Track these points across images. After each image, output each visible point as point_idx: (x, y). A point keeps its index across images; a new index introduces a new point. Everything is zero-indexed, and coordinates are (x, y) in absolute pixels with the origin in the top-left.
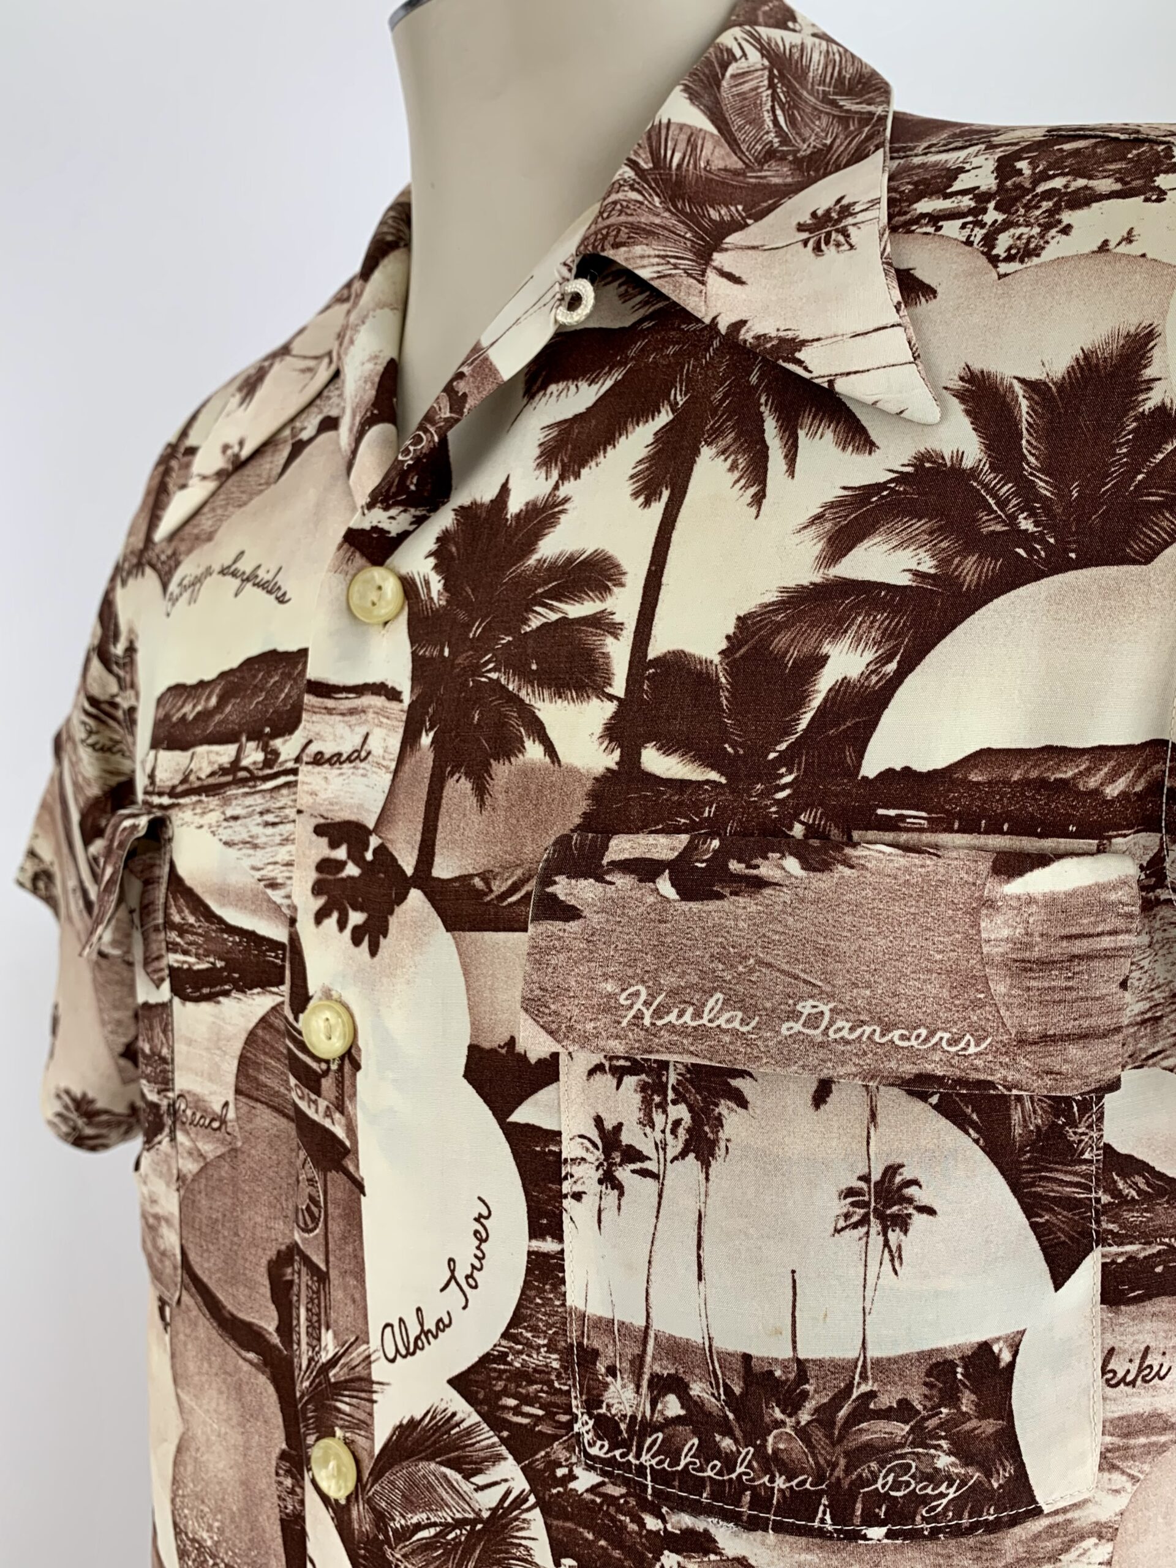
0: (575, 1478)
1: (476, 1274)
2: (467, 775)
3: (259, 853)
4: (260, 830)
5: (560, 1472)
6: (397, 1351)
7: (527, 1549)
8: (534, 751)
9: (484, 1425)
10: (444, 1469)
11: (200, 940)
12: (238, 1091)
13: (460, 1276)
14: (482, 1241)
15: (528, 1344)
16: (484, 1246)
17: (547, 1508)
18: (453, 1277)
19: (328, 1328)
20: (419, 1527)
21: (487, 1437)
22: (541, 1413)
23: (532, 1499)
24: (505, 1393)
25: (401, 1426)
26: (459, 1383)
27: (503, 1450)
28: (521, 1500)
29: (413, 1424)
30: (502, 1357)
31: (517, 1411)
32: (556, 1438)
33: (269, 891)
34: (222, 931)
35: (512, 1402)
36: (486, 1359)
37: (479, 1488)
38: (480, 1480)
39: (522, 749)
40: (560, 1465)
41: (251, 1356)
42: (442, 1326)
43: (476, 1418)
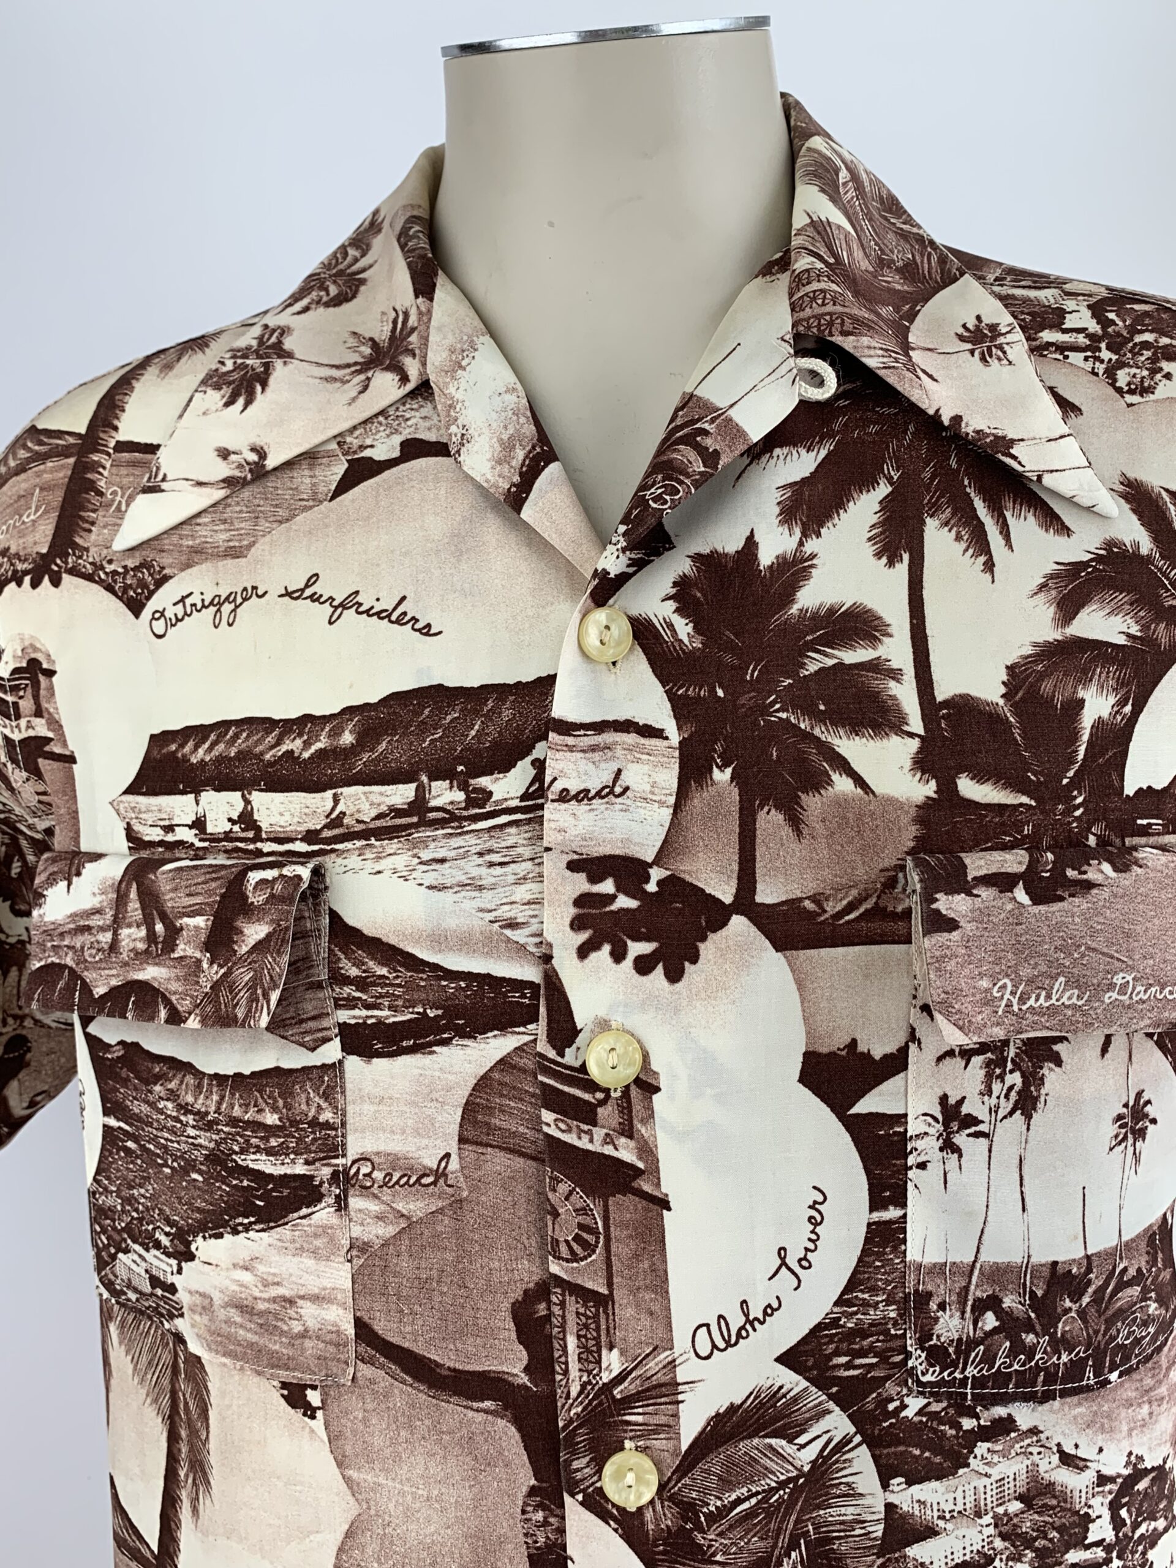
0: (906, 1406)
1: (810, 1255)
2: (776, 807)
3: (486, 894)
4: (484, 871)
5: (891, 1407)
6: (714, 1346)
7: (848, 1484)
8: (842, 784)
9: (813, 1389)
10: (768, 1440)
11: (398, 991)
12: (462, 1140)
13: (792, 1261)
14: (817, 1224)
15: (865, 1304)
16: (818, 1230)
17: (871, 1442)
18: (784, 1263)
19: (611, 1349)
20: (739, 1501)
21: (817, 1396)
22: (874, 1360)
23: (858, 1439)
24: (837, 1353)
25: (718, 1415)
26: (787, 1359)
27: (831, 1405)
28: (846, 1441)
29: (732, 1409)
30: (834, 1323)
31: (848, 1366)
32: (888, 1378)
33: (508, 932)
34: (440, 978)
35: (843, 1360)
36: (819, 1327)
37: (802, 1447)
38: (802, 1440)
39: (830, 782)
40: (892, 1400)
41: (488, 1404)
42: (769, 1311)
43: (804, 1384)
